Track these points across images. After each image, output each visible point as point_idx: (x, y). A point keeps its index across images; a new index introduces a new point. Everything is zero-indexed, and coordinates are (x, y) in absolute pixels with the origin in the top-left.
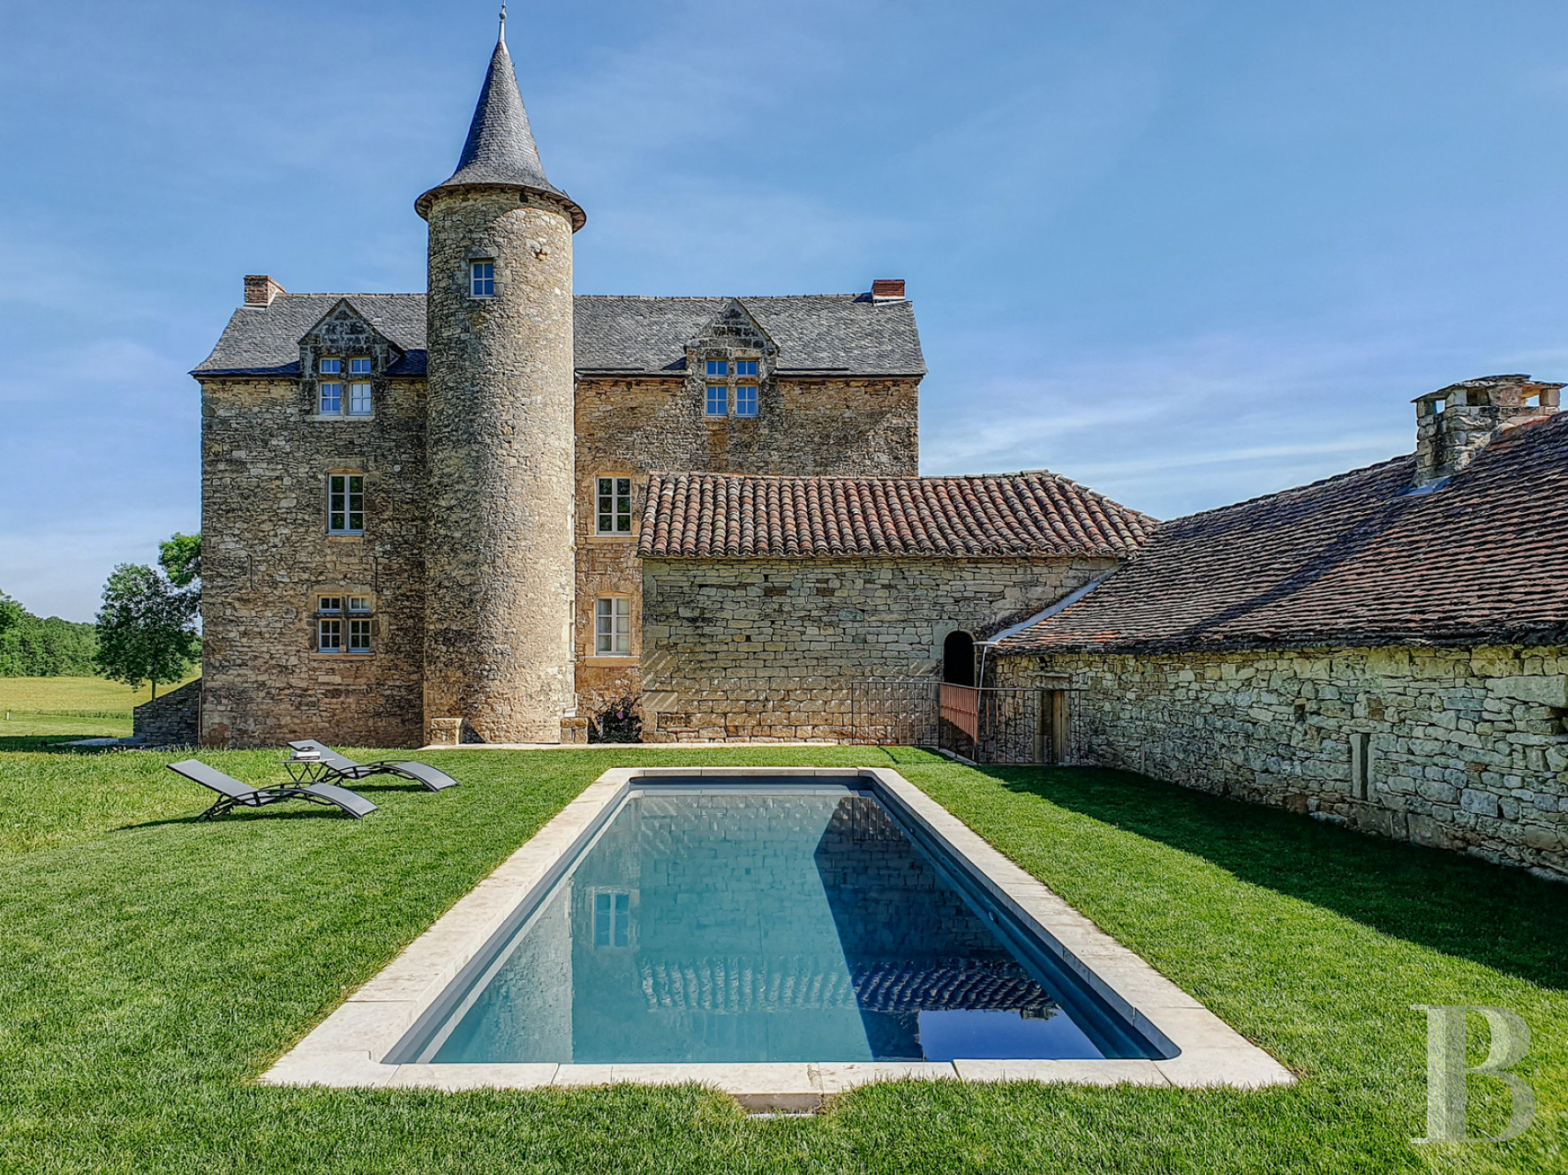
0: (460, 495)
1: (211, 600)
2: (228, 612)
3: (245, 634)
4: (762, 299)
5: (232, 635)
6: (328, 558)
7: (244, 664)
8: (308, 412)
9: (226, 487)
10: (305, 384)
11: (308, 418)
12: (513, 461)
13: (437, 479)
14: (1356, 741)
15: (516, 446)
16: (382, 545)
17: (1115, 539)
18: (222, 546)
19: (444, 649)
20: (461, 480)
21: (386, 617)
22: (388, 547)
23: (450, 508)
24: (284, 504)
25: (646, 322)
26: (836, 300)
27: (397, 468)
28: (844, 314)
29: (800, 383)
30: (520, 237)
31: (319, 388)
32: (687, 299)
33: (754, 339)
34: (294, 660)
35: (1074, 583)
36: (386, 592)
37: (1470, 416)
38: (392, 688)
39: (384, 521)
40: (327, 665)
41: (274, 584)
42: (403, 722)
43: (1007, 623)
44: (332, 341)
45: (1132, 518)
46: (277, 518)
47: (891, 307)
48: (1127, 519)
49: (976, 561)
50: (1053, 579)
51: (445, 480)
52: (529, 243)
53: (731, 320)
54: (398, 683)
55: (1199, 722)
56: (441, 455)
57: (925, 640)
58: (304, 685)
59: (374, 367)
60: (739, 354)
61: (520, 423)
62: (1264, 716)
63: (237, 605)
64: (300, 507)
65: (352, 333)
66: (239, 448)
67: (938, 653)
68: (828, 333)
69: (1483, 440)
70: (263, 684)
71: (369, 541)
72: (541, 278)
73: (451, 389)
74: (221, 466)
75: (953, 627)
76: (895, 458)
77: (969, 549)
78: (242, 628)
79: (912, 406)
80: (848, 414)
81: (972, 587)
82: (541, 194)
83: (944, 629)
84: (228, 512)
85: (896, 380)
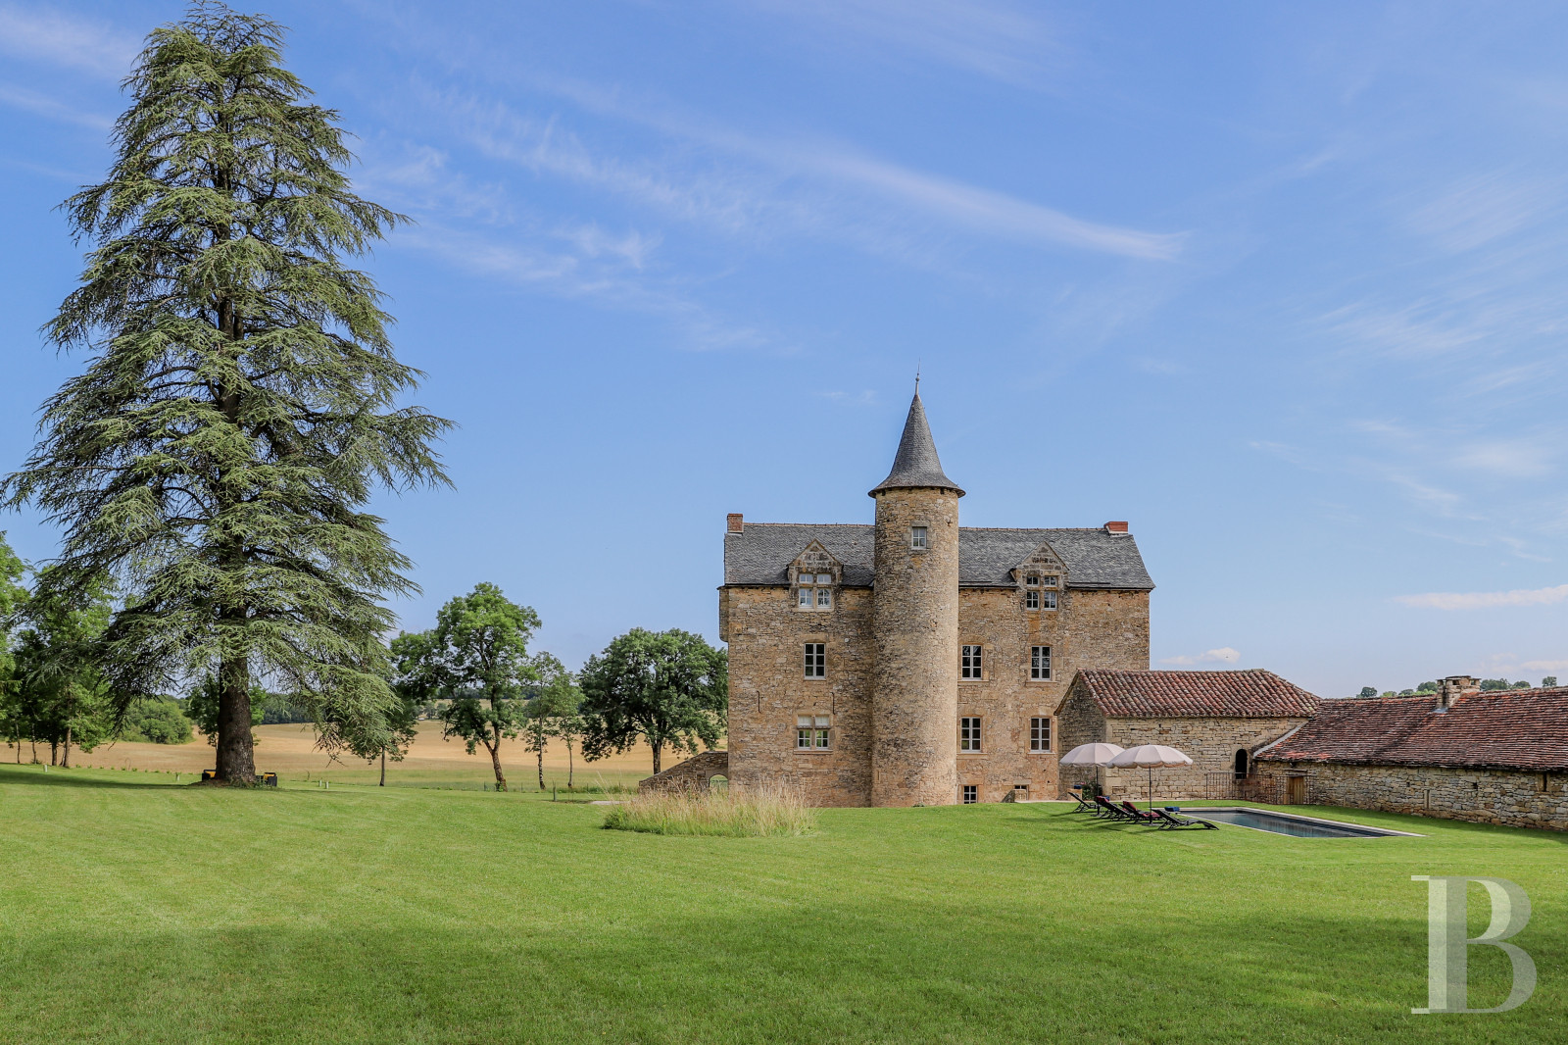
0: (906, 662)
1: (735, 718)
2: (745, 725)
3: (754, 739)
4: (1041, 531)
5: (746, 739)
6: (806, 693)
7: (754, 757)
8: (794, 606)
9: (743, 650)
10: (792, 589)
11: (794, 610)
12: (936, 642)
13: (888, 651)
14: (1425, 792)
15: (938, 633)
16: (837, 686)
17: (1305, 708)
18: (741, 686)
19: (895, 749)
20: (906, 653)
21: (839, 729)
22: (841, 687)
23: (899, 669)
24: (779, 660)
25: (976, 546)
26: (1087, 532)
27: (847, 640)
28: (1094, 543)
29: (1082, 591)
30: (941, 515)
31: (800, 592)
32: (996, 530)
33: (1055, 565)
34: (784, 754)
35: (1290, 727)
36: (839, 714)
37: (1453, 688)
38: (842, 771)
39: (839, 671)
40: (805, 757)
41: (773, 709)
42: (849, 792)
43: (1262, 746)
44: (809, 564)
45: (1309, 696)
46: (774, 669)
47: (1121, 538)
48: (1308, 698)
49: (1249, 718)
50: (1281, 726)
51: (896, 653)
52: (945, 517)
53: (1042, 554)
54: (846, 768)
55: (1371, 787)
56: (892, 638)
57: (1228, 753)
58: (790, 769)
59: (834, 579)
60: (1047, 573)
61: (939, 620)
62: (1396, 786)
63: (750, 721)
64: (788, 663)
65: (821, 559)
66: (751, 627)
67: (1233, 759)
68: (1088, 555)
69: (1458, 696)
70: (766, 769)
71: (830, 684)
72: (950, 537)
73: (901, 600)
74: (741, 638)
75: (1239, 747)
76: (1137, 635)
77: (1247, 713)
78: (753, 735)
79: (1146, 604)
80: (1109, 609)
81: (1248, 729)
82: (951, 490)
83: (1236, 748)
84: (745, 665)
85: (1137, 591)
